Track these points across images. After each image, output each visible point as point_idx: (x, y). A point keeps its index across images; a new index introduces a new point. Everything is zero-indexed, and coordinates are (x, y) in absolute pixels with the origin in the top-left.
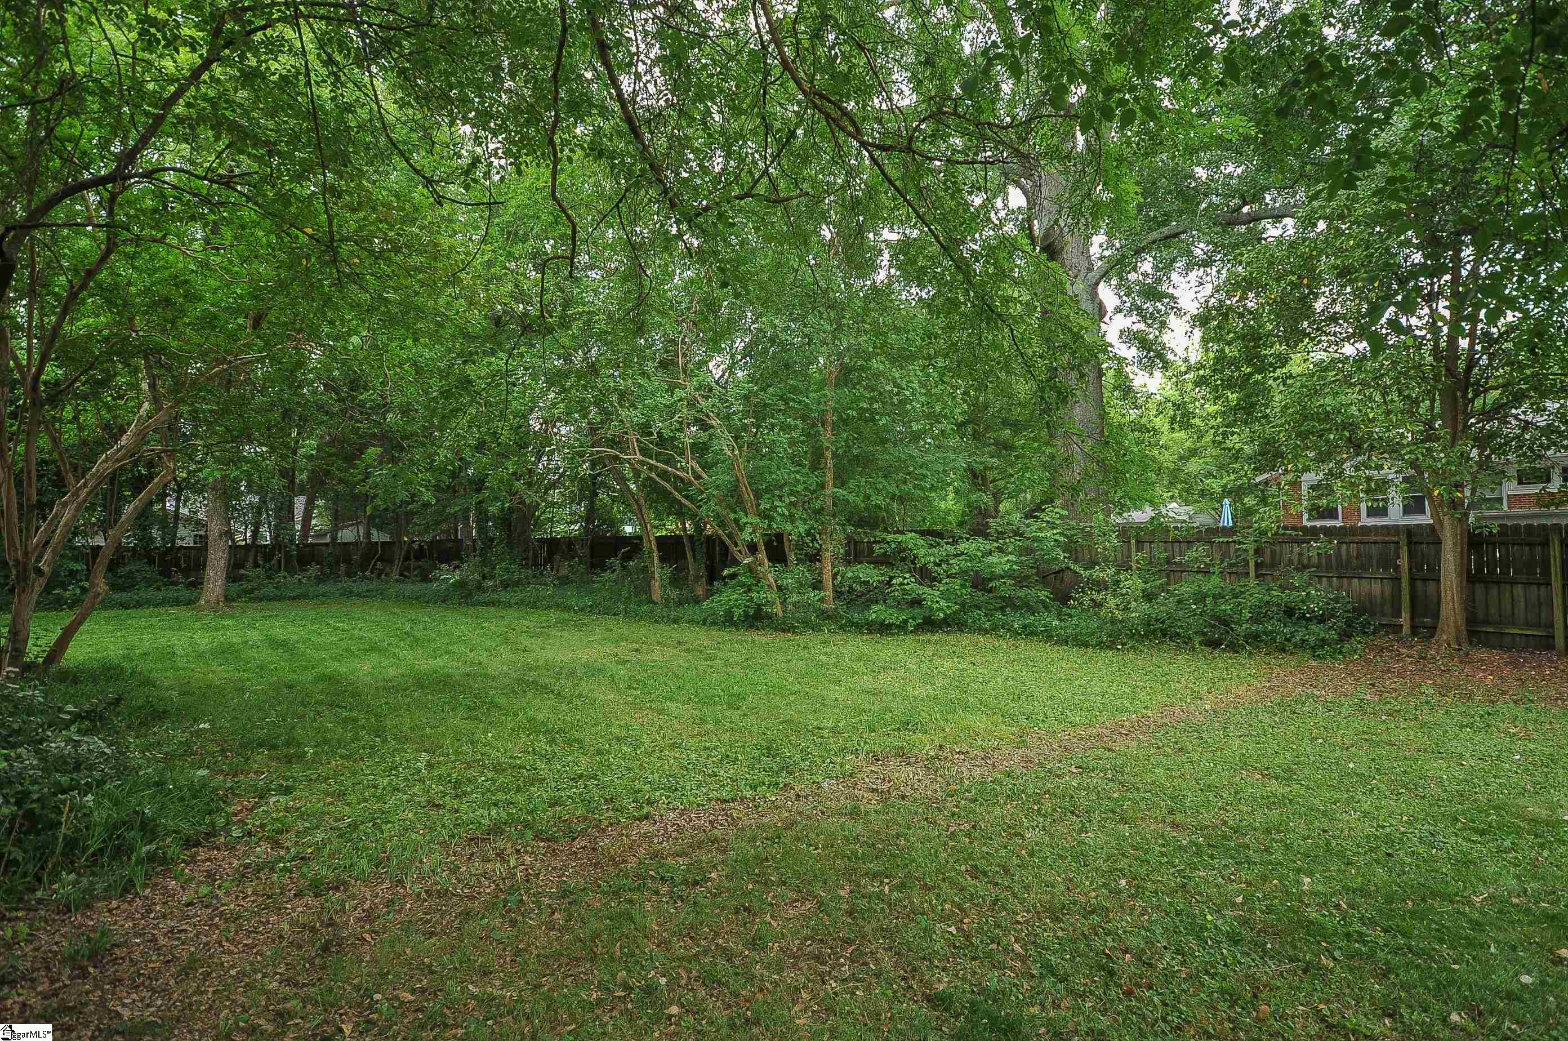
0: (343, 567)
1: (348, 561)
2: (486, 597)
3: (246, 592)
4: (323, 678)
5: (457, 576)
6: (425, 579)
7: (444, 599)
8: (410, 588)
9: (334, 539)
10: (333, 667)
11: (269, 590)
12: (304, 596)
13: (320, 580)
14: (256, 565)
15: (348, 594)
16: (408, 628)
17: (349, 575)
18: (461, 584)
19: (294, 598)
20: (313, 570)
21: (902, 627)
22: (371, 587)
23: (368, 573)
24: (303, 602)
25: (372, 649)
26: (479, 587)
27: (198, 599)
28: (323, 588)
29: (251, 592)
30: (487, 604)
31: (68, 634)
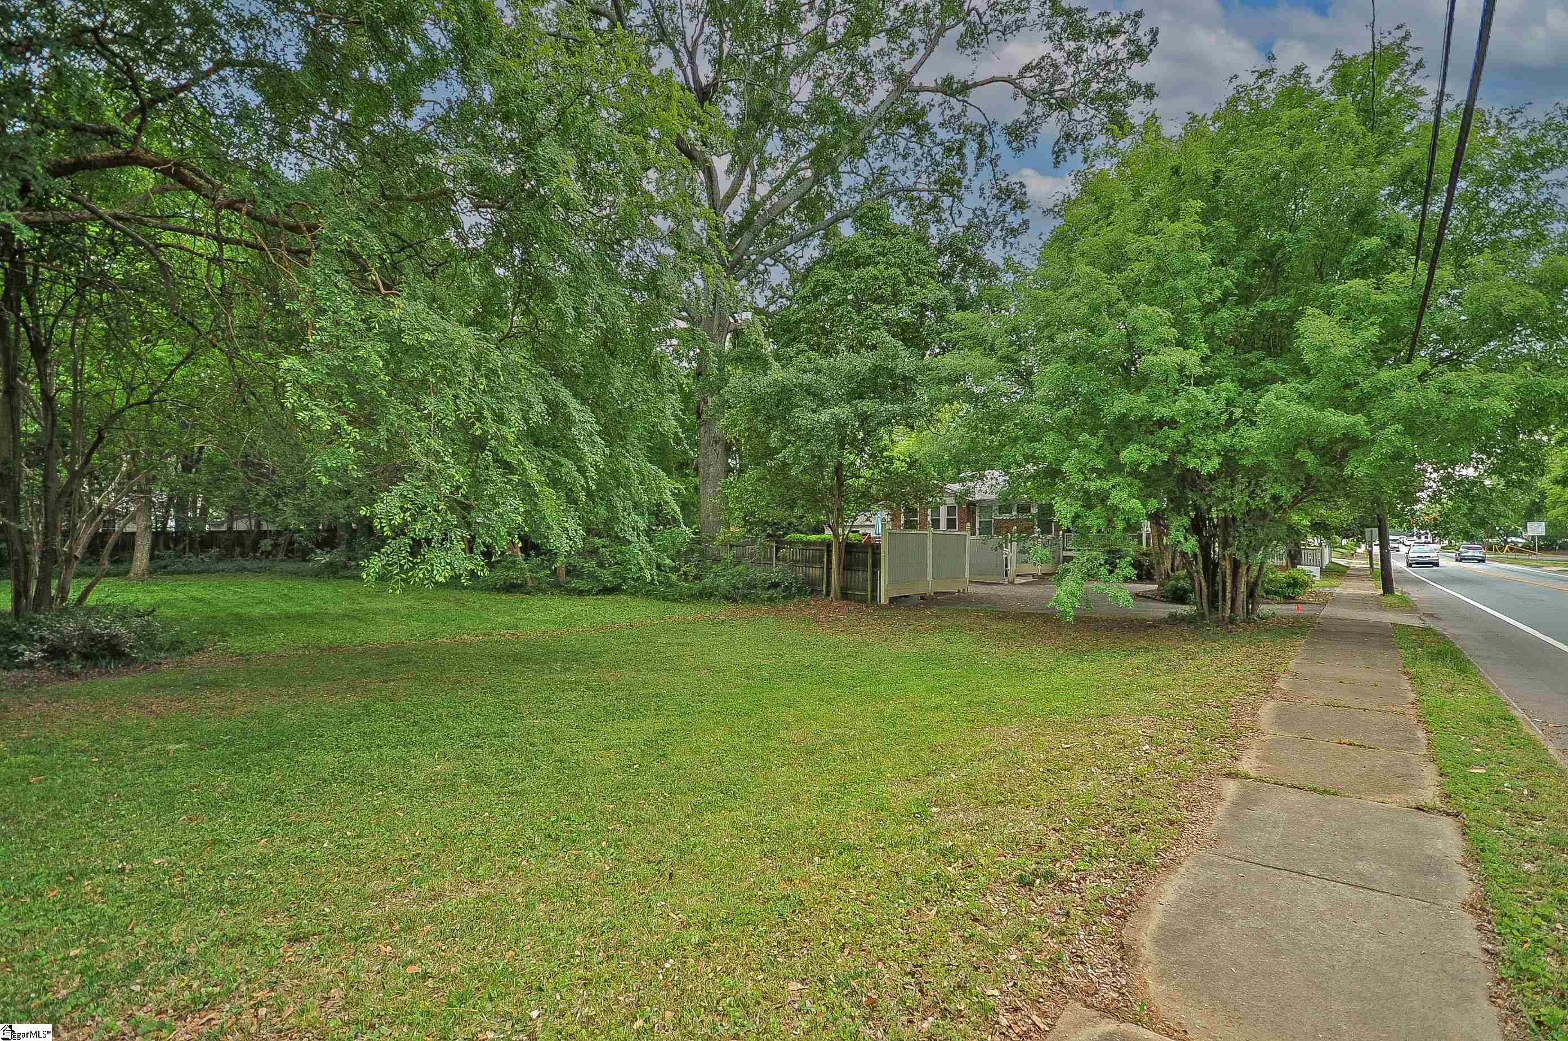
0: (238, 550)
1: (241, 545)
2: (349, 573)
3: (160, 567)
4: (231, 614)
5: (327, 558)
6: (304, 560)
7: (318, 574)
8: (291, 566)
9: (230, 528)
10: (236, 610)
11: (179, 566)
12: (208, 571)
13: (219, 559)
14: (168, 548)
15: (243, 570)
16: (286, 592)
17: (243, 555)
18: (330, 564)
19: (199, 573)
20: (214, 551)
21: (589, 592)
22: (260, 565)
23: (258, 555)
24: (205, 575)
25: (261, 603)
26: (345, 567)
27: (128, 572)
28: (221, 565)
29: (165, 567)
30: (348, 578)
31: (88, 590)
